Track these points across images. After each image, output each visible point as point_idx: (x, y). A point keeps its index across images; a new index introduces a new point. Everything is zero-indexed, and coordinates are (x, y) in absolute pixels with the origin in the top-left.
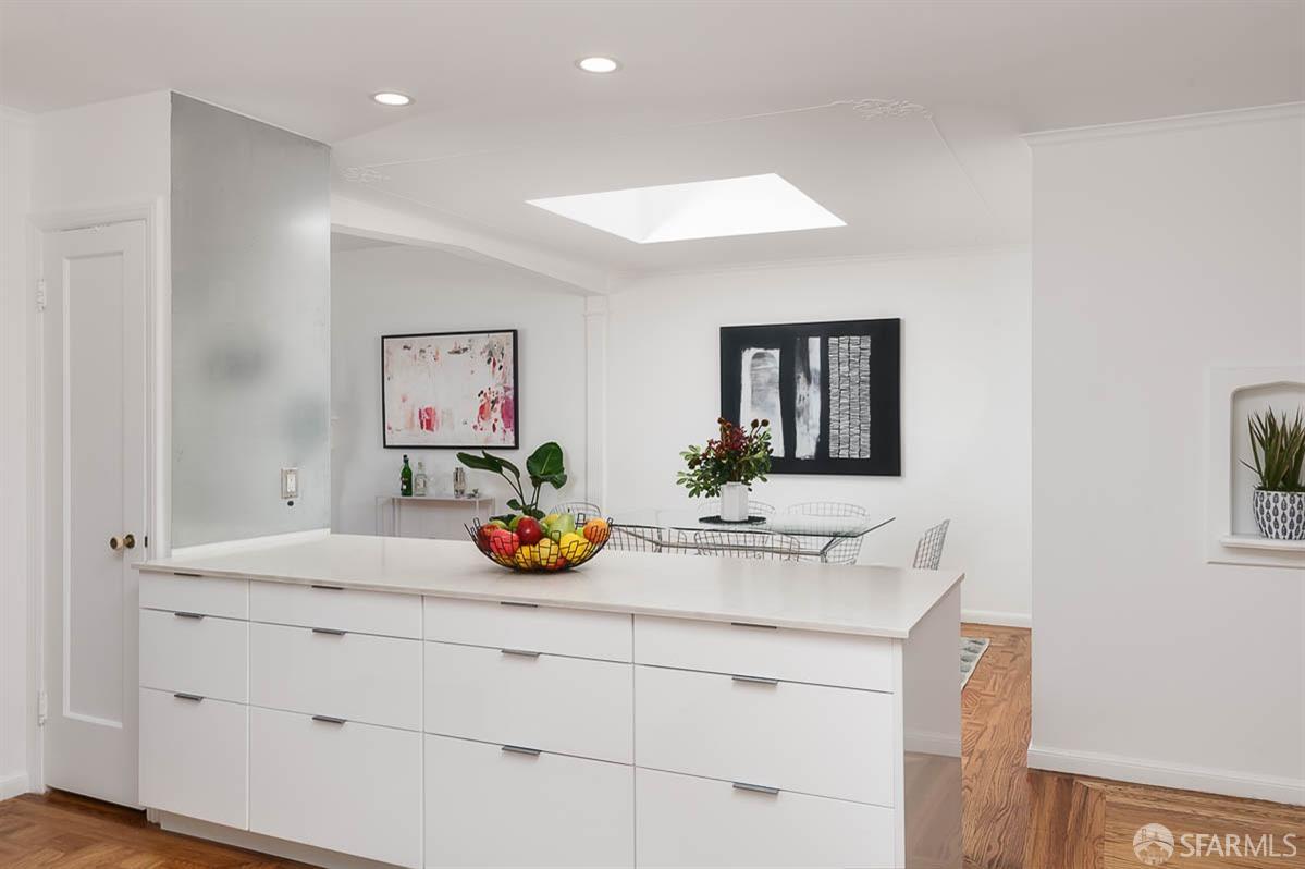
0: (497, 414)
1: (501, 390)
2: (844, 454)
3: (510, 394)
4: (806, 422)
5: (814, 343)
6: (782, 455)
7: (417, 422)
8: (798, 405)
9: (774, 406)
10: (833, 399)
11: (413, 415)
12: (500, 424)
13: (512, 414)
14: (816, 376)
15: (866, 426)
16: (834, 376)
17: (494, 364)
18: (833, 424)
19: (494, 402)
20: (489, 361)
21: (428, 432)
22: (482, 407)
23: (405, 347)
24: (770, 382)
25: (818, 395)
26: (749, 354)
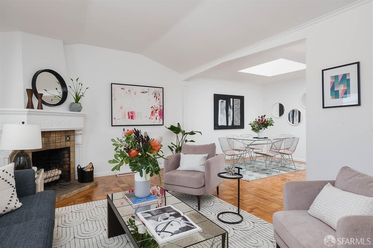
0: (157, 114)
1: (159, 106)
2: (236, 125)
3: (162, 108)
4: (230, 117)
5: (231, 99)
6: (226, 125)
7: (127, 116)
8: (229, 114)
9: (224, 114)
10: (235, 112)
11: (125, 114)
12: (158, 117)
13: (162, 114)
14: (232, 107)
15: (239, 118)
16: (235, 107)
17: (157, 98)
18: (235, 118)
19: (156, 110)
20: (155, 97)
21: (132, 120)
22: (152, 112)
23: (122, 89)
24: (224, 108)
25: (232, 112)
26: (220, 101)
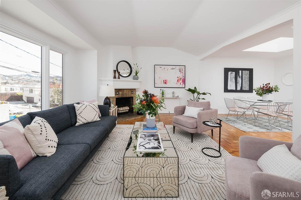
0: (181, 81)
1: (182, 77)
2: (245, 89)
3: (184, 78)
4: (239, 84)
5: (240, 71)
6: (235, 89)
7: (163, 82)
8: (238, 81)
9: (234, 81)
10: (243, 81)
11: (162, 81)
12: (182, 83)
13: (184, 81)
14: (241, 77)
15: (248, 85)
16: (243, 77)
17: (181, 72)
18: (243, 85)
19: (180, 79)
20: (180, 71)
21: (166, 84)
22: (178, 80)
23: (160, 67)
24: (233, 77)
25: (241, 80)
26: (229, 73)
